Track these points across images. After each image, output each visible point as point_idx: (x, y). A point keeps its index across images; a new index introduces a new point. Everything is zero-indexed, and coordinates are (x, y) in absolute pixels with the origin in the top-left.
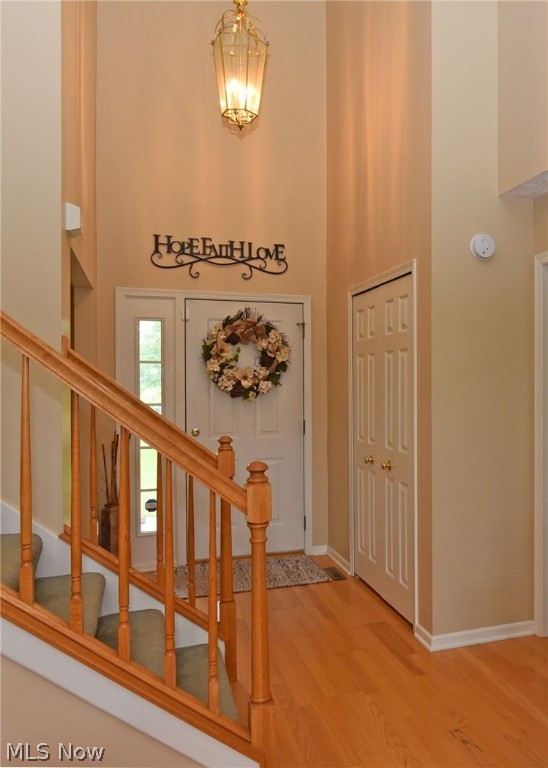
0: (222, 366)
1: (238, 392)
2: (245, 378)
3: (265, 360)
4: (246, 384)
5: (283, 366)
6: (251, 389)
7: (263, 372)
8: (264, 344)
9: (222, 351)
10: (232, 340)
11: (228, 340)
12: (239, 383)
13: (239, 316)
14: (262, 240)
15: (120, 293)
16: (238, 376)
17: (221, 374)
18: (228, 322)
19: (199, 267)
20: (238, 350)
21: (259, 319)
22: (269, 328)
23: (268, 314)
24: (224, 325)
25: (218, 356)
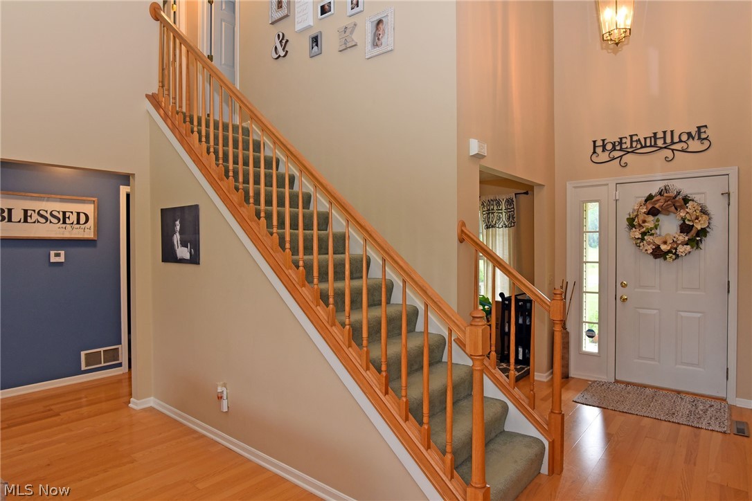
0: (644, 234)
1: (658, 253)
2: (665, 243)
3: (685, 228)
4: (664, 247)
5: (703, 232)
6: (669, 252)
7: (683, 238)
8: (683, 214)
9: (644, 222)
10: (653, 212)
11: (649, 213)
12: (658, 247)
13: (660, 193)
14: (687, 125)
15: (569, 186)
16: (658, 241)
17: (643, 239)
18: (650, 198)
19: (628, 158)
20: (658, 221)
21: (679, 193)
22: (686, 200)
23: (686, 188)
24: (646, 201)
25: (640, 226)
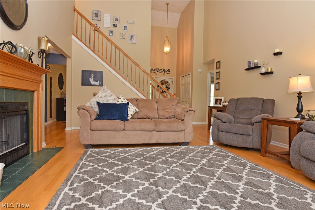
2: (164, 90)
3: (167, 87)
5: (169, 88)
8: (167, 85)
10: (162, 84)
13: (163, 80)
14: (166, 69)
18: (161, 81)
19: (157, 73)
22: (167, 82)
23: (167, 80)
